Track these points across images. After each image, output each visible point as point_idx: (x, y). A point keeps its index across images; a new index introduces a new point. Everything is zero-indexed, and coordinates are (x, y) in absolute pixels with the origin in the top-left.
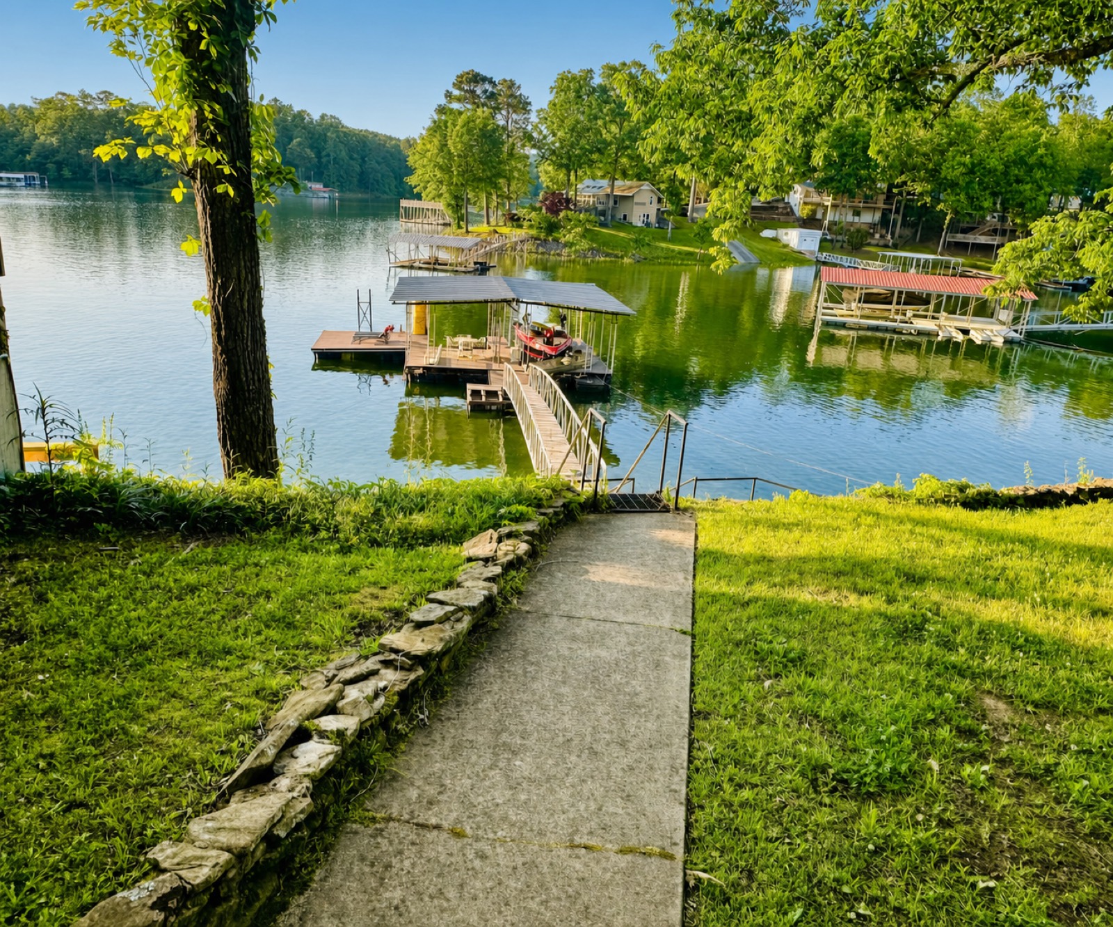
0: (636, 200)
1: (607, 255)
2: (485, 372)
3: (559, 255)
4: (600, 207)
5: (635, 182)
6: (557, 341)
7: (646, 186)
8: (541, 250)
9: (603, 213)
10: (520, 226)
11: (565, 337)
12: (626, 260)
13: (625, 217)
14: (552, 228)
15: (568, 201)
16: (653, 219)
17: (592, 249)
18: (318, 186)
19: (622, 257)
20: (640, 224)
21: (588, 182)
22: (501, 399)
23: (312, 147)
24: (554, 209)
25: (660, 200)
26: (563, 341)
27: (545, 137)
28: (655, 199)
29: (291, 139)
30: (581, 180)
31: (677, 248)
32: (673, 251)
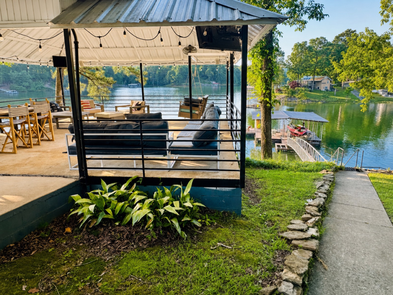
0: (322, 82)
1: (312, 101)
2: (280, 140)
3: (296, 102)
4: (309, 85)
5: (322, 76)
6: (302, 130)
7: (326, 77)
8: (290, 100)
9: (310, 87)
10: (282, 93)
11: (305, 129)
12: (319, 103)
13: (318, 88)
14: (293, 93)
15: (298, 84)
16: (329, 88)
17: (307, 99)
18: (214, 82)
19: (318, 102)
20: (324, 90)
21: (305, 77)
22: (287, 148)
23: (212, 71)
24: (293, 87)
25: (331, 82)
26: (304, 130)
27: (290, 64)
28: (329, 81)
29: (206, 69)
30: (302, 77)
31: (338, 98)
32: (337, 99)
